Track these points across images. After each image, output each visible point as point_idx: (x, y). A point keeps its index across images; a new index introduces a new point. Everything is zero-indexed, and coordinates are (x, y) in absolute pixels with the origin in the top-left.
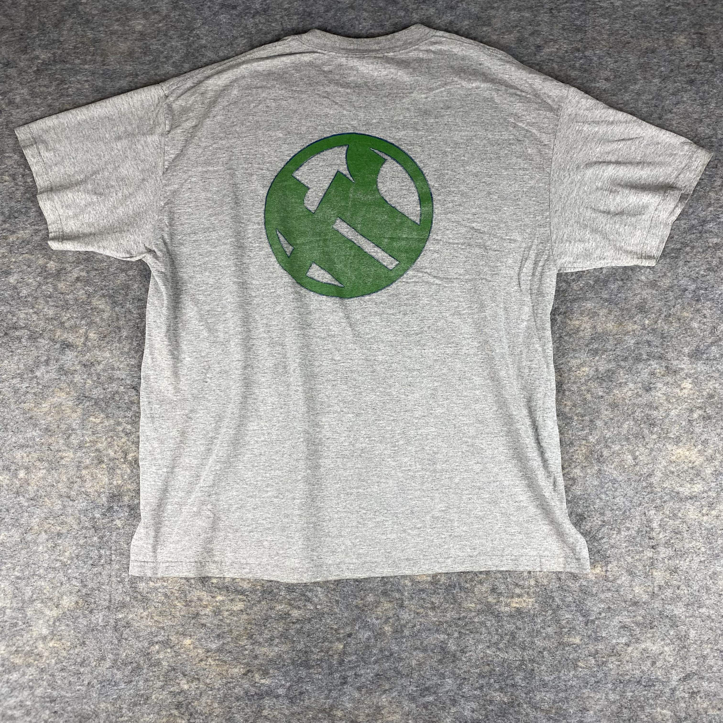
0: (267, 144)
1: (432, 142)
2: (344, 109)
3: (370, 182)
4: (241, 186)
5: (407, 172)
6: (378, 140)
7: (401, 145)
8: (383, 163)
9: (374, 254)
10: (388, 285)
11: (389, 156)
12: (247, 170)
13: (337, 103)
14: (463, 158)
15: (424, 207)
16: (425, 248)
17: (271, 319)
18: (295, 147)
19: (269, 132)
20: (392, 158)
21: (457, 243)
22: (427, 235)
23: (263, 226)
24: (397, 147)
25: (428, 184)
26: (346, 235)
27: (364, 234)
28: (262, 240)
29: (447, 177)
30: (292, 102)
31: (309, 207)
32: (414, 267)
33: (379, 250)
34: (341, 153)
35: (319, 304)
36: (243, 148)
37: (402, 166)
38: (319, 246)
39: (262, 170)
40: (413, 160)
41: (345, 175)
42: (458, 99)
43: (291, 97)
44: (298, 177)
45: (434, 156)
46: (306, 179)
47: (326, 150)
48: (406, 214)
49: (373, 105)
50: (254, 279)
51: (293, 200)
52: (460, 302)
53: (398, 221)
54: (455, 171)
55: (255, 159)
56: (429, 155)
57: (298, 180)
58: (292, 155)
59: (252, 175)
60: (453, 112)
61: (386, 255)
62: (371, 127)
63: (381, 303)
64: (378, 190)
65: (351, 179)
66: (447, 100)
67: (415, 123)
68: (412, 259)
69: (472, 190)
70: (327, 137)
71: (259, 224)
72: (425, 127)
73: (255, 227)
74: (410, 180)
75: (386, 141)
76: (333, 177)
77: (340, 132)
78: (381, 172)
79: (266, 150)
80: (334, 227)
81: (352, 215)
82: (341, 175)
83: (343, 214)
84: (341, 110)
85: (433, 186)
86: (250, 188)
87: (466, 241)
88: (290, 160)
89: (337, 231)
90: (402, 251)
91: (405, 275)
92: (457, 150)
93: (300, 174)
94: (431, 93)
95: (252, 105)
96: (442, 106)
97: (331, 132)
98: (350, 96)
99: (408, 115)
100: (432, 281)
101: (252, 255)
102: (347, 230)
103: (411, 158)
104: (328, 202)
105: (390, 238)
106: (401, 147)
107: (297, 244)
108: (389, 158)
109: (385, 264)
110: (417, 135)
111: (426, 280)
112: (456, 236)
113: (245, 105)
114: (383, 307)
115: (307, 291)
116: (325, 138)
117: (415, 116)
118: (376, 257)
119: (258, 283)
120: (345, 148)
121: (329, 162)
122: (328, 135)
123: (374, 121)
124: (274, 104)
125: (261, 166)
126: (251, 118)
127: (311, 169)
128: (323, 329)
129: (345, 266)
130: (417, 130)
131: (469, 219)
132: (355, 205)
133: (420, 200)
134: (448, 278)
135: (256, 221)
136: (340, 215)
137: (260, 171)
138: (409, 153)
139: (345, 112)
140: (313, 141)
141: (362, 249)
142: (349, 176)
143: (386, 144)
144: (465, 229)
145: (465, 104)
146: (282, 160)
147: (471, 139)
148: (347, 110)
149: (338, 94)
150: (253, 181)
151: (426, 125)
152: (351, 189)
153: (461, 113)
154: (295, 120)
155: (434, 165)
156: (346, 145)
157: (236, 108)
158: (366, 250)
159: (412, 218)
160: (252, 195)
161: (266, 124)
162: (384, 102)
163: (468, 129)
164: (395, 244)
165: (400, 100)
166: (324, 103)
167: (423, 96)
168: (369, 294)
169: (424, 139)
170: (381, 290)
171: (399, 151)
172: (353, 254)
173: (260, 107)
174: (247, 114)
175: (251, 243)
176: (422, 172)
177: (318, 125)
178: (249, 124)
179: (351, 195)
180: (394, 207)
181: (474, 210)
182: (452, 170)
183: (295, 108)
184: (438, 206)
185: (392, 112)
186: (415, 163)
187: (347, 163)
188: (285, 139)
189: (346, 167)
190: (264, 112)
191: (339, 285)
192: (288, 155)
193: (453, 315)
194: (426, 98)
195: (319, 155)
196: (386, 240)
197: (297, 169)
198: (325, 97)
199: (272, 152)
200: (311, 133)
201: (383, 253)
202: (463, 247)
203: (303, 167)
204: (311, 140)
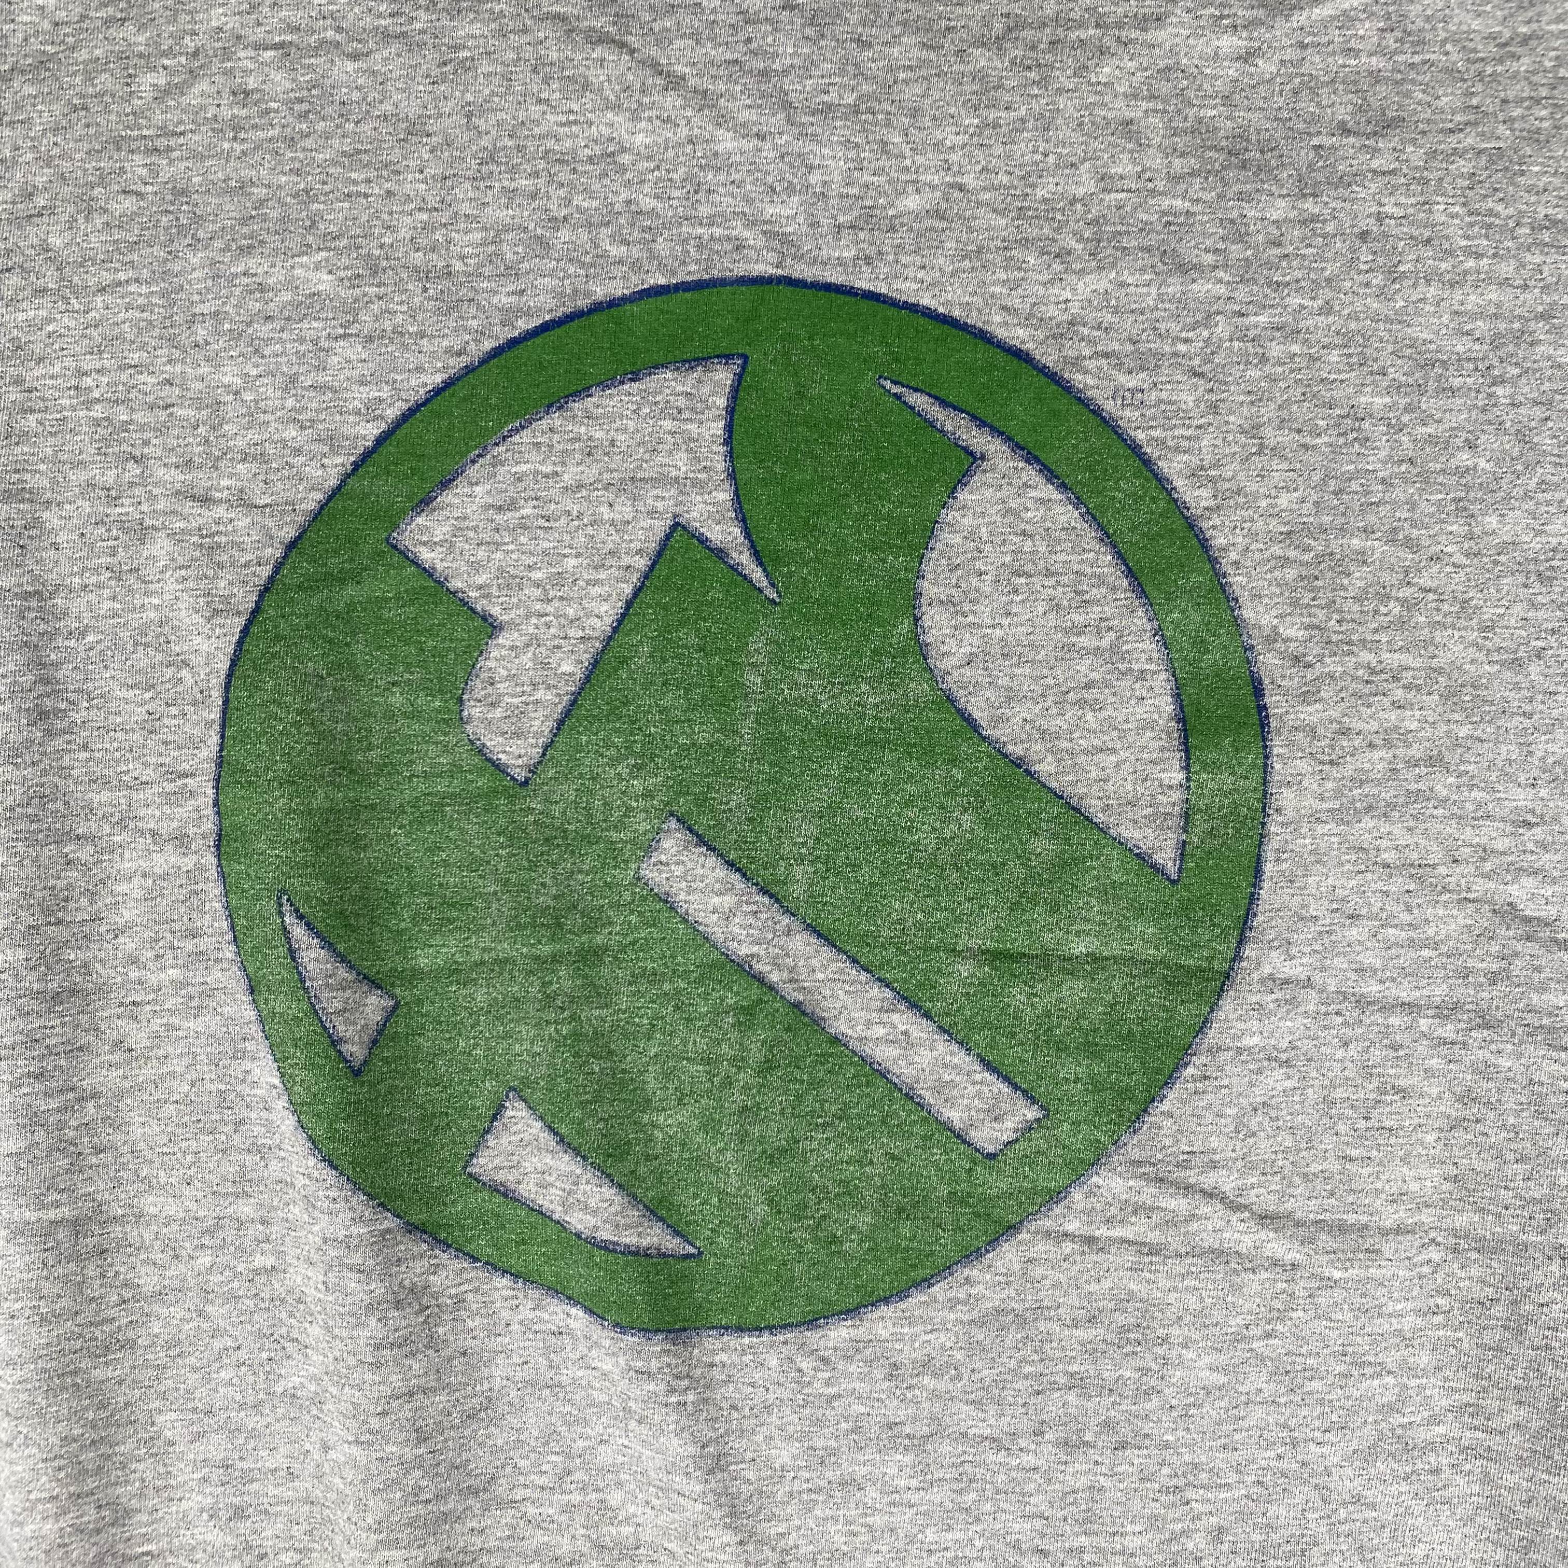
0: (236, 336)
1: (1275, 350)
2: (721, 120)
3: (873, 600)
4: (78, 605)
5: (1108, 538)
6: (937, 330)
7: (1076, 363)
8: (961, 480)
9: (885, 1054)
10: (972, 1255)
11: (996, 432)
12: (114, 501)
13: (674, 82)
14: (1464, 458)
15: (1212, 767)
16: (1212, 1035)
17: (253, 1434)
18: (413, 359)
19: (251, 263)
20: (1017, 447)
21: (1408, 1007)
22: (1226, 948)
23: (210, 860)
24: (1053, 378)
25: (1237, 623)
26: (718, 935)
27: (827, 923)
28: (205, 943)
29: (1359, 578)
30: (395, 69)
31: (493, 742)
32: (1134, 1147)
33: (920, 1029)
34: (697, 409)
35: (548, 1350)
36: (89, 363)
37: (1078, 502)
38: (548, 1000)
39: (205, 500)
40: (1147, 462)
41: (720, 554)
42: (1450, 71)
43: (387, 36)
44: (426, 555)
45: (1285, 438)
46: (476, 567)
47: (606, 383)
48: (1093, 806)
49: (911, 93)
50: (149, 1185)
51: (397, 699)
52: (1413, 1372)
53: (1043, 846)
54: (1410, 544)
55: (161, 430)
56: (1253, 430)
57: (429, 573)
58: (392, 413)
59: (143, 533)
60: (1415, 155)
61: (960, 1058)
62: (889, 242)
63: (926, 1365)
64: (922, 651)
65: (757, 575)
66: (1376, 77)
67: (1169, 220)
68: (1125, 1093)
69: (1516, 664)
70: (613, 303)
71: (181, 840)
72: (1235, 249)
73: (161, 862)
74: (1125, 595)
75: (984, 337)
76: (642, 563)
77: (692, 272)
78: (947, 538)
79: (229, 376)
80: (649, 873)
81: (761, 802)
82: (699, 553)
83: (701, 802)
84: (701, 124)
85: (1273, 637)
86: (135, 620)
87: (1463, 993)
88: (380, 441)
89: (666, 901)
90: (1061, 1048)
91: (1077, 1195)
92: (1428, 404)
93: (441, 532)
94: (1281, 27)
95: (148, 81)
96: (1342, 113)
97: (636, 266)
98: (763, 35)
99: (1124, 167)
100: (1246, 1243)
101: (138, 1038)
102: (728, 901)
103: (1135, 449)
104: (613, 714)
105: (995, 957)
106: (1078, 379)
107: (416, 974)
108: (993, 446)
109: (955, 1116)
110: (1182, 301)
111: (1209, 1241)
112: (1407, 957)
113: (104, 81)
114: (935, 1395)
115: (476, 1273)
116: (597, 308)
117: (1175, 179)
118: (904, 1071)
119: (172, 1209)
120: (724, 376)
121: (621, 466)
122: (618, 289)
123: (912, 202)
124: (280, 80)
125: (201, 480)
126: (137, 165)
127: (512, 506)
128: (569, 1509)
129: (709, 1125)
130: (1184, 269)
131: (1485, 853)
132: (777, 742)
133: (1181, 718)
134: (1342, 1228)
135: (165, 828)
136: (683, 805)
137: (189, 507)
138: (1128, 417)
139: (726, 142)
140: (524, 325)
141: (816, 1023)
142: (744, 559)
143: (982, 352)
144: (1462, 918)
145: (1490, 105)
146: (332, 441)
147: (1518, 337)
148: (742, 130)
149: (688, 21)
150: (151, 573)
151: (1241, 238)
152: (756, 643)
153: (1464, 166)
154: (412, 185)
155: (1284, 501)
156: (727, 357)
157: (50, 97)
158: (841, 1027)
159: (1129, 833)
160: (141, 659)
161: (232, 208)
162: (979, 76)
163: (1506, 269)
164: (1017, 995)
165: (1081, 70)
166: (597, 76)
167: (1228, 43)
168: (852, 1312)
169: (1222, 328)
170: (927, 1282)
171: (1063, 403)
172: (756, 1053)
173: (193, 97)
174: (118, 143)
175: (134, 961)
176: (1204, 544)
177: (555, 223)
178: (129, 204)
179: (754, 679)
180: (1017, 763)
181: (1521, 798)
182: (1392, 537)
183: (413, 111)
184: (1303, 766)
185: (1022, 149)
186: (1162, 481)
187: (732, 475)
188: (352, 311)
189: (724, 496)
190: (218, 127)
191: (672, 1244)
192: (370, 411)
193: (1370, 1454)
194: (1247, 57)
195: (556, 419)
196: (964, 969)
197: (424, 503)
198: (602, 39)
199: (269, 391)
200: (511, 271)
201: (943, 1047)
202: (1448, 1031)
203: (461, 488)
204: (509, 315)
